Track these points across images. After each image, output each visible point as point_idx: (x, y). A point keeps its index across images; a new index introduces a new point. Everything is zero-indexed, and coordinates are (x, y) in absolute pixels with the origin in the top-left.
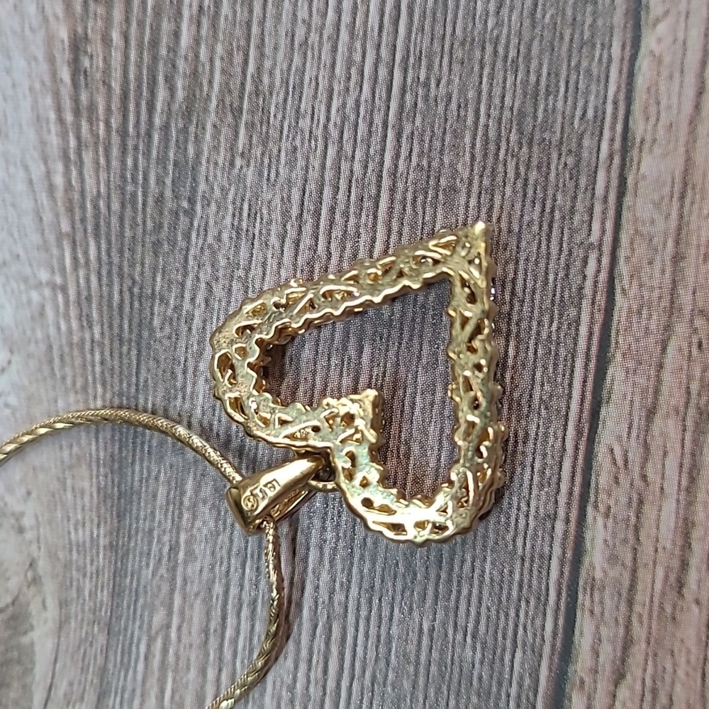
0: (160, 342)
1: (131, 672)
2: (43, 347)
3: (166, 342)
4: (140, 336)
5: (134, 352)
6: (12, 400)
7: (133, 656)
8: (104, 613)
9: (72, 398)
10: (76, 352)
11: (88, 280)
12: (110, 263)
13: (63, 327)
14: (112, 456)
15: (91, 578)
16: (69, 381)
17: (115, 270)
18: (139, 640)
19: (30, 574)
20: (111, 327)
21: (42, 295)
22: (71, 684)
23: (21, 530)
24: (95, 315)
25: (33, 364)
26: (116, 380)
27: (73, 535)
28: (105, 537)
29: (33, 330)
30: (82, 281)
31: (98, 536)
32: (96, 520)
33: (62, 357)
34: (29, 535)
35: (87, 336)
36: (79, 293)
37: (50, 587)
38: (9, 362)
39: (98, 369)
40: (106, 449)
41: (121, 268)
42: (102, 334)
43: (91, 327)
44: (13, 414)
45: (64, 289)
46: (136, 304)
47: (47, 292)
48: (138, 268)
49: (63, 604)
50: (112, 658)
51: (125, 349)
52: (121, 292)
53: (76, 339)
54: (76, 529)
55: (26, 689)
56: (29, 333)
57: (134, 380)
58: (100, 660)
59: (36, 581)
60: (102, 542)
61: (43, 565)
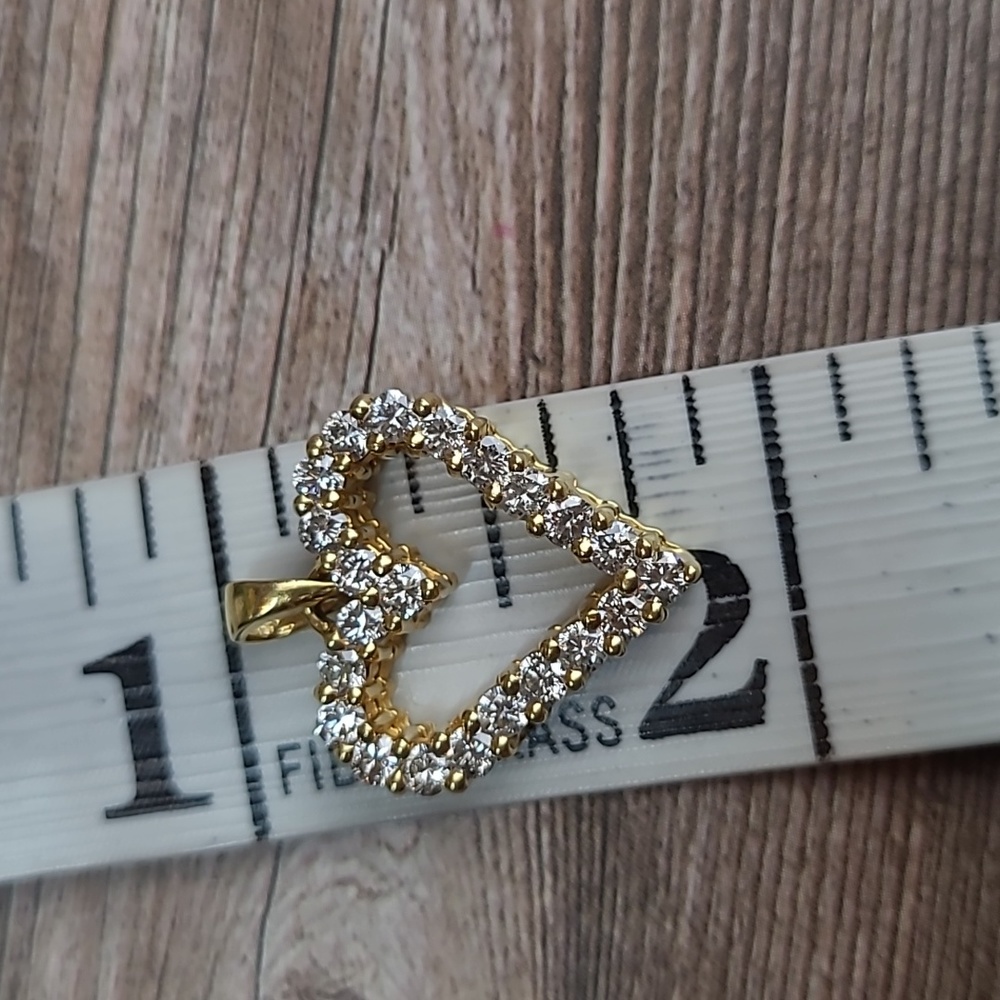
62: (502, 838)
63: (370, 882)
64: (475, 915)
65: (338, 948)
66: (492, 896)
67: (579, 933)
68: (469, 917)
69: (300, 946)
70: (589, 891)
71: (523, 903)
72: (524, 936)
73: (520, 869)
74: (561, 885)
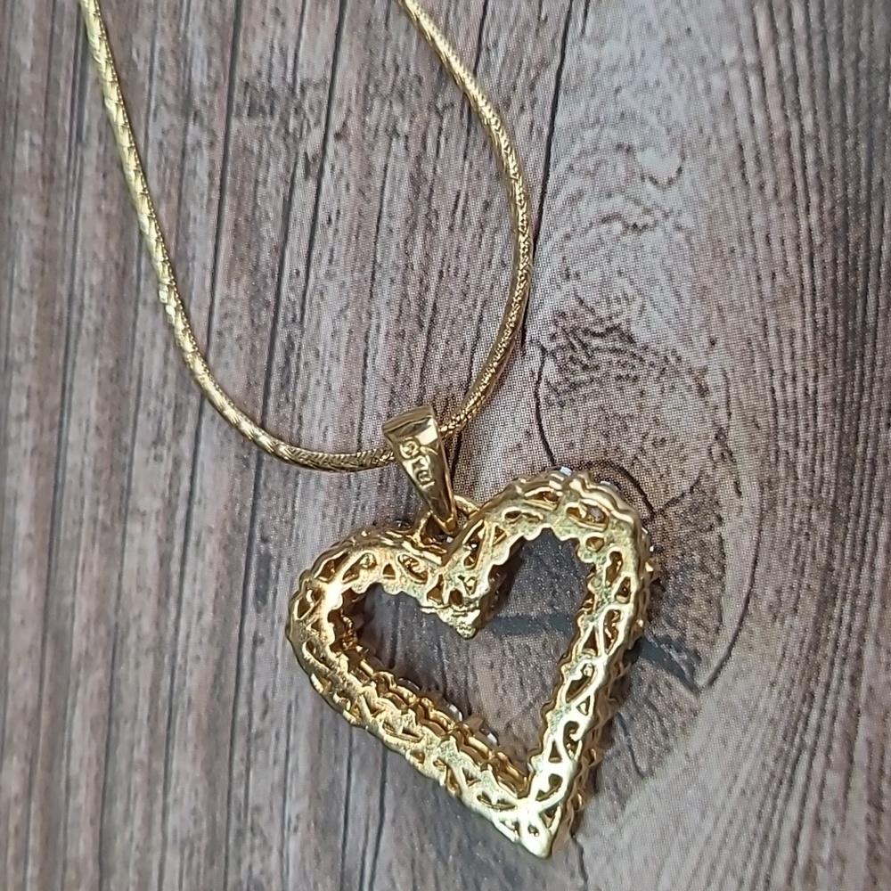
1: (865, 571)
2: (731, 148)
4: (871, 125)
5: (863, 146)
6: (687, 221)
7: (869, 548)
8: (828, 494)
9: (774, 211)
10: (779, 151)
11: (793, 56)
12: (825, 33)
13: (759, 118)
15: (806, 448)
16: (769, 190)
17: (832, 40)
18: (878, 525)
19: (716, 450)
20: (828, 115)
21: (726, 77)
22: (779, 592)
23: (703, 391)
24: (805, 100)
25: (716, 171)
26: (838, 184)
27: (778, 394)
28: (825, 393)
29: (715, 127)
30: (784, 58)
31: (815, 392)
32: (811, 372)
33: (758, 160)
34: (715, 398)
35: (795, 128)
36: (780, 74)
37: (747, 465)
38: (680, 170)
39: (811, 171)
40: (824, 276)
41: (840, 38)
42: (816, 125)
43: (799, 117)
44: (688, 239)
45: (760, 69)
46: (864, 84)
47: (735, 75)
48: (865, 36)
49: (767, 485)
50: (837, 549)
51: (850, 142)
52: (841, 67)
53: (778, 133)
54: (783, 386)
55: (715, 603)
56: (708, 130)
57: (863, 182)
58: (822, 557)
59: (728, 456)
60: (820, 399)
61: (737, 435)
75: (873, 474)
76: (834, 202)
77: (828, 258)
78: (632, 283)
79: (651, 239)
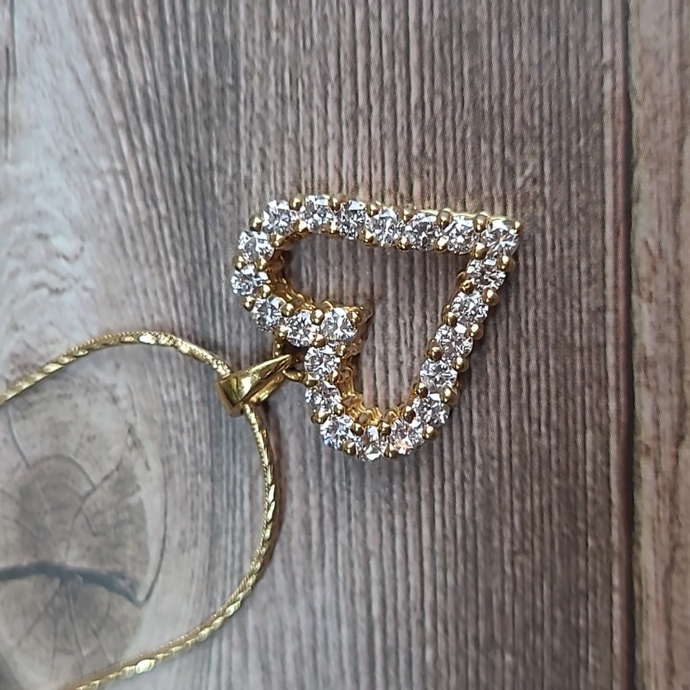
0: (224, 208)
1: (238, 513)
2: (112, 231)
3: (230, 208)
4: (204, 205)
5: (201, 222)
6: (90, 283)
7: (238, 497)
8: (206, 464)
9: (147, 272)
10: (145, 230)
11: (147, 163)
12: (166, 145)
13: (129, 208)
14: (193, 318)
15: (189, 432)
16: (142, 258)
17: (172, 151)
18: (242, 483)
19: (130, 440)
20: (175, 202)
21: (105, 182)
22: (183, 533)
23: (115, 400)
24: (158, 193)
25: (105, 248)
26: (187, 250)
27: (165, 397)
28: (196, 393)
29: (101, 218)
30: (141, 164)
31: (190, 394)
32: (185, 379)
33: (132, 238)
34: (124, 404)
35: (154, 213)
36: (140, 177)
37: (151, 449)
38: (82, 249)
39: (168, 242)
40: (186, 314)
41: (177, 148)
42: (168, 209)
43: (156, 205)
44: (93, 297)
45: (126, 174)
46: (196, 179)
47: (109, 179)
48: (193, 145)
49: (165, 461)
50: (218, 502)
51: (191, 220)
52: (180, 169)
53: (143, 218)
54: (168, 393)
55: (142, 546)
56: (97, 220)
57: (204, 247)
58: (208, 507)
59: (136, 444)
60: (194, 398)
61: (141, 429)
62: (138, 238)
63: (55, 283)
64: (128, 294)
65: (41, 332)
66: (137, 279)
67: (198, 296)
68: (124, 297)
69: (17, 336)
70: (201, 265)
71: (158, 280)
72: (163, 305)
73: (152, 258)
74: (182, 265)
75: (234, 446)
76: (186, 263)
77: (187, 301)
78: (60, 330)
79: (68, 298)
